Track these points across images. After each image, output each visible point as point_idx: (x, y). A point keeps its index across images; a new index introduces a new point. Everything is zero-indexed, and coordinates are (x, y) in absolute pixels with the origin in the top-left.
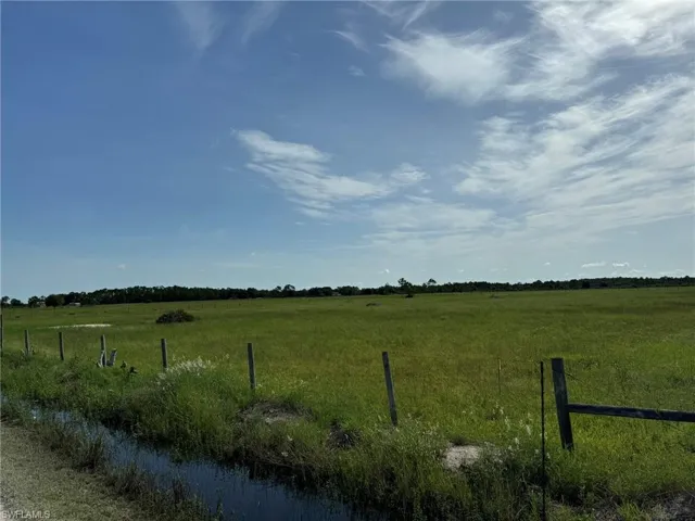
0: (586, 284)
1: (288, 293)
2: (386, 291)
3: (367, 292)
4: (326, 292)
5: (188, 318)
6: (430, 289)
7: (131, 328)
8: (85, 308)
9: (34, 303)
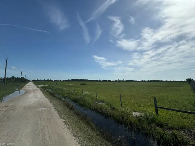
0: (151, 81)
1: (100, 81)
2: (116, 81)
3: (113, 81)
4: (106, 81)
5: (85, 84)
6: (123, 81)
7: (77, 85)
8: (70, 82)
9: (63, 80)
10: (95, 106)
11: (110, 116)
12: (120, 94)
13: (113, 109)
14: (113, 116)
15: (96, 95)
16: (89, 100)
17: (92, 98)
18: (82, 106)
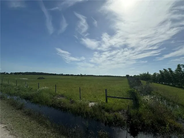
0: (106, 76)
1: (62, 75)
2: (78, 75)
3: (75, 75)
4: (69, 75)
5: (44, 78)
6: (85, 76)
7: (32, 80)
8: (23, 75)
9: (11, 73)
10: (53, 101)
11: (69, 109)
12: (80, 88)
13: (72, 102)
14: (71, 109)
15: (56, 90)
16: (47, 96)
17: (51, 94)
18: (37, 103)
